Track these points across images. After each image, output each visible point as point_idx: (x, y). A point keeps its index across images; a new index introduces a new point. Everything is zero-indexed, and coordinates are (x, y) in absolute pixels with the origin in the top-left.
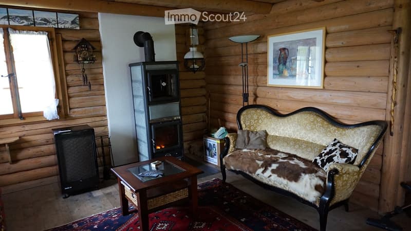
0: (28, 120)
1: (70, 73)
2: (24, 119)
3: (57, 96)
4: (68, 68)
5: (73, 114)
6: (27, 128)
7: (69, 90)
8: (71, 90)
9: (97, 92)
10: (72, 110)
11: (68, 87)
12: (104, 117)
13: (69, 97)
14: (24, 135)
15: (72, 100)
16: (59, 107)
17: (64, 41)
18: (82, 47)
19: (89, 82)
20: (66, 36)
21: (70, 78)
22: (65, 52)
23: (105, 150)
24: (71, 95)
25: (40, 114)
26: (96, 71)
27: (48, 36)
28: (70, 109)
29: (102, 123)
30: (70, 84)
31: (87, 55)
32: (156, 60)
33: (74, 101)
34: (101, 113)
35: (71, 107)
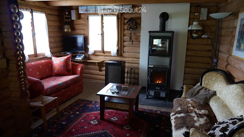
0: (106, 54)
1: (126, 35)
2: (104, 53)
3: (118, 45)
4: (125, 32)
5: (124, 55)
6: (106, 57)
7: (124, 43)
8: (125, 43)
9: (137, 46)
10: (124, 53)
11: (124, 41)
12: (139, 59)
13: (124, 47)
14: (105, 61)
15: (125, 48)
16: (118, 50)
17: (125, 19)
18: (130, 22)
19: (132, 40)
20: (126, 16)
21: (125, 37)
22: (124, 24)
23: (132, 76)
24: (125, 45)
25: (110, 52)
26: (138, 34)
27: (117, 17)
28: (124, 52)
29: (137, 62)
30: (125, 40)
31: (133, 26)
32: (166, 30)
33: (126, 49)
34: (137, 56)
35: (124, 51)
